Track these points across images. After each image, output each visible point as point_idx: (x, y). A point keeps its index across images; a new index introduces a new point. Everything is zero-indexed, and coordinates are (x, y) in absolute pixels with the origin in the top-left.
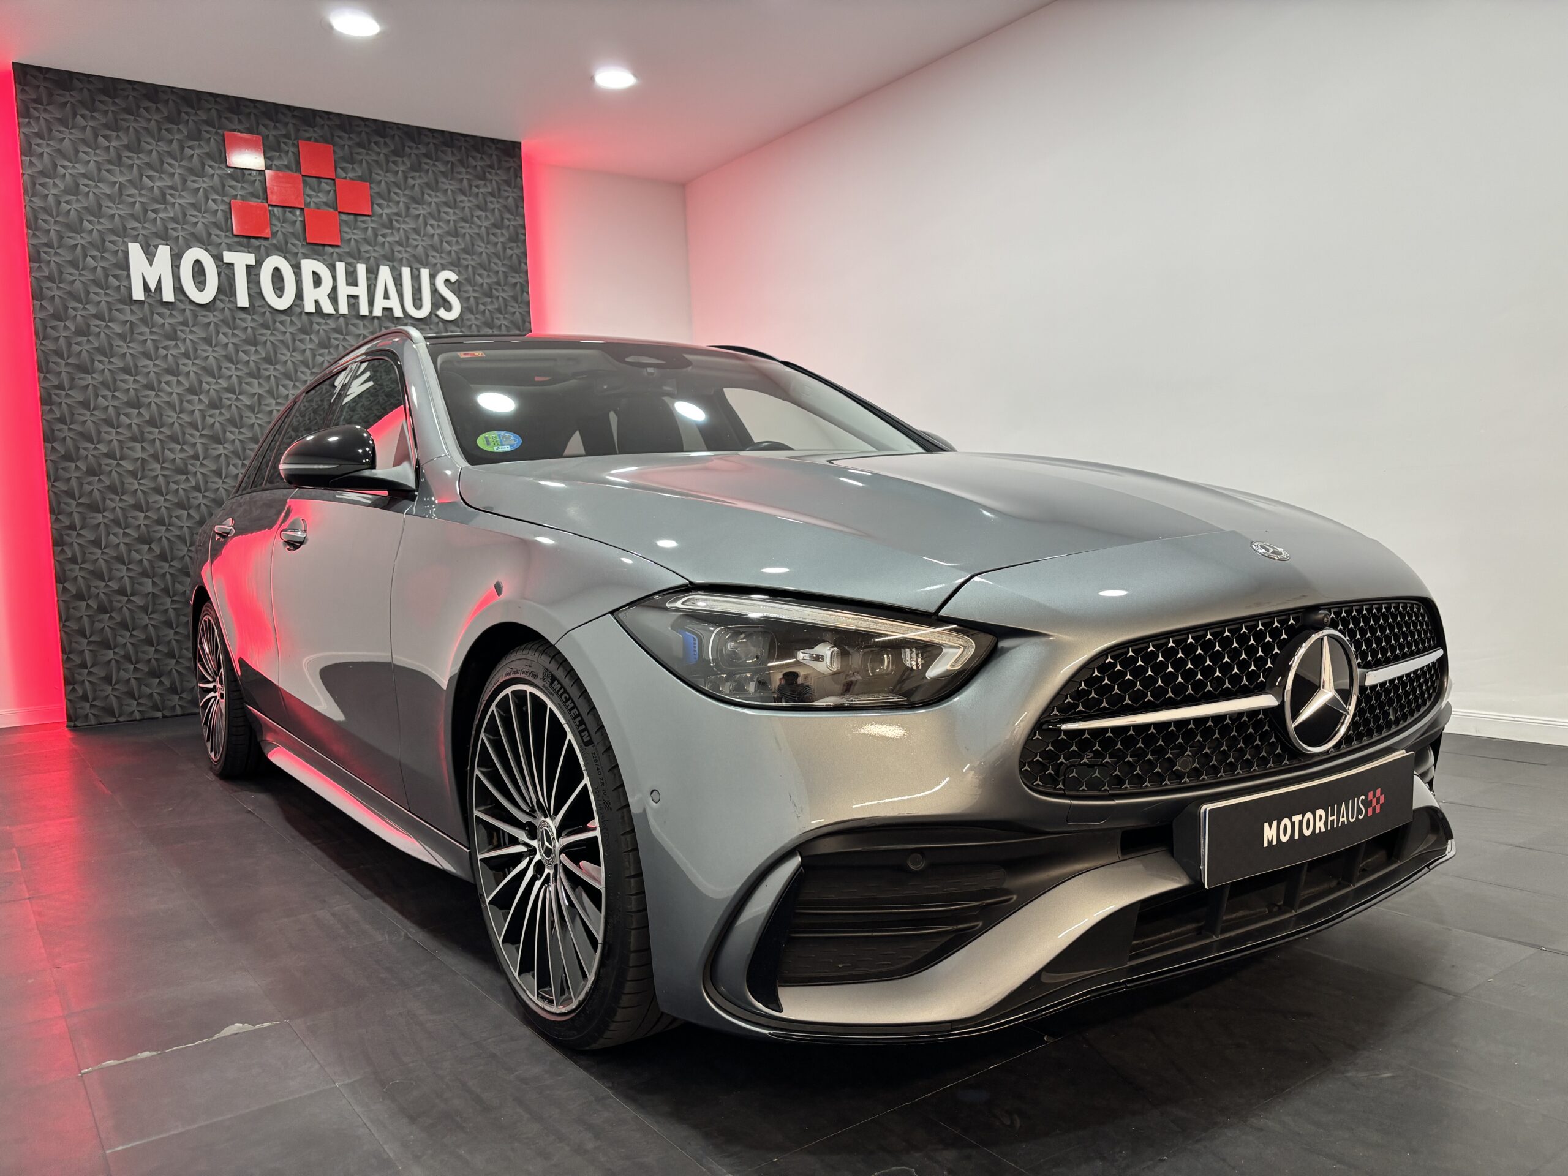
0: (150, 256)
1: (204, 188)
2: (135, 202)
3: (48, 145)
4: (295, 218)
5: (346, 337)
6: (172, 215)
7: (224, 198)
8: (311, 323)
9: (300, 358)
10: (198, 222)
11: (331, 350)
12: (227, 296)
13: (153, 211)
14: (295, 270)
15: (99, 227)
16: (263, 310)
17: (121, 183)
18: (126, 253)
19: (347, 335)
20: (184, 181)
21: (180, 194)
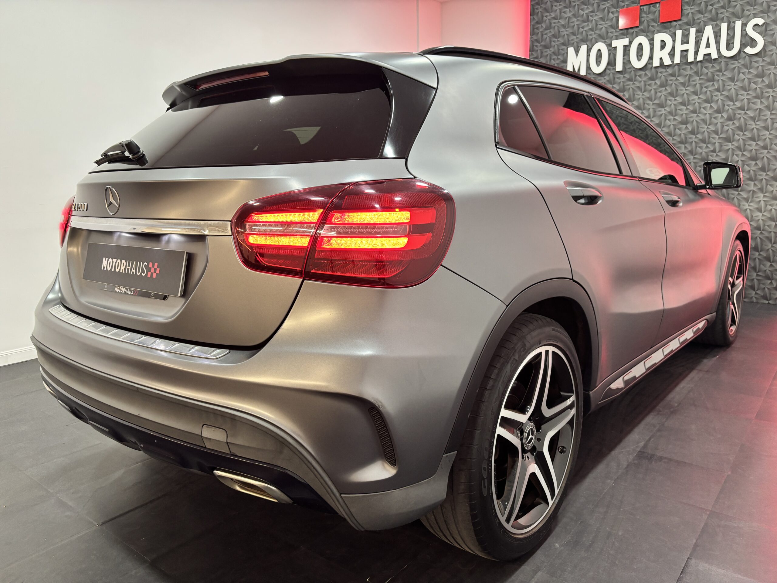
0: (577, 52)
1: (608, 7)
2: (574, 25)
3: (541, 7)
4: (655, 9)
5: (678, 78)
6: (590, 27)
7: (617, 10)
8: (657, 73)
9: (648, 96)
10: (602, 28)
11: (667, 88)
12: (612, 66)
13: (583, 28)
14: (652, 42)
15: (557, 43)
16: (630, 70)
17: (569, 17)
18: (567, 53)
19: (678, 76)
20: (599, 6)
21: (596, 14)
